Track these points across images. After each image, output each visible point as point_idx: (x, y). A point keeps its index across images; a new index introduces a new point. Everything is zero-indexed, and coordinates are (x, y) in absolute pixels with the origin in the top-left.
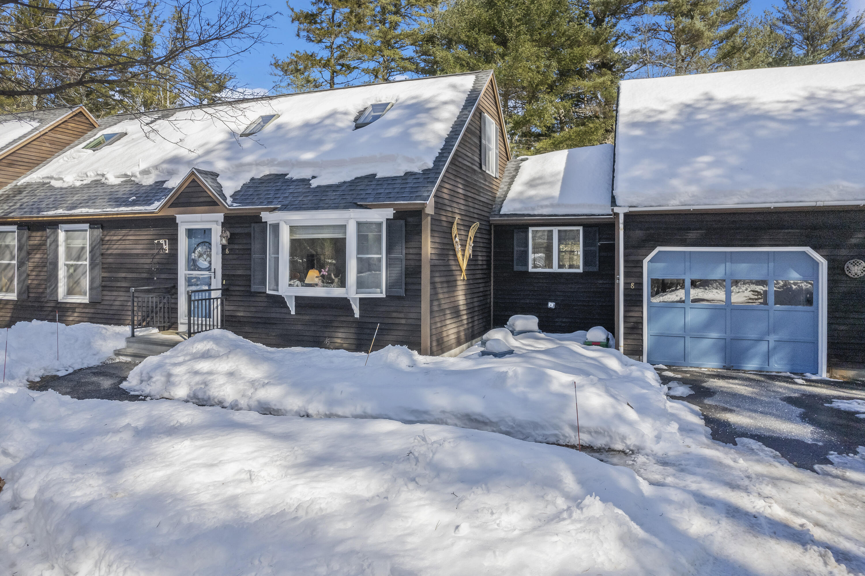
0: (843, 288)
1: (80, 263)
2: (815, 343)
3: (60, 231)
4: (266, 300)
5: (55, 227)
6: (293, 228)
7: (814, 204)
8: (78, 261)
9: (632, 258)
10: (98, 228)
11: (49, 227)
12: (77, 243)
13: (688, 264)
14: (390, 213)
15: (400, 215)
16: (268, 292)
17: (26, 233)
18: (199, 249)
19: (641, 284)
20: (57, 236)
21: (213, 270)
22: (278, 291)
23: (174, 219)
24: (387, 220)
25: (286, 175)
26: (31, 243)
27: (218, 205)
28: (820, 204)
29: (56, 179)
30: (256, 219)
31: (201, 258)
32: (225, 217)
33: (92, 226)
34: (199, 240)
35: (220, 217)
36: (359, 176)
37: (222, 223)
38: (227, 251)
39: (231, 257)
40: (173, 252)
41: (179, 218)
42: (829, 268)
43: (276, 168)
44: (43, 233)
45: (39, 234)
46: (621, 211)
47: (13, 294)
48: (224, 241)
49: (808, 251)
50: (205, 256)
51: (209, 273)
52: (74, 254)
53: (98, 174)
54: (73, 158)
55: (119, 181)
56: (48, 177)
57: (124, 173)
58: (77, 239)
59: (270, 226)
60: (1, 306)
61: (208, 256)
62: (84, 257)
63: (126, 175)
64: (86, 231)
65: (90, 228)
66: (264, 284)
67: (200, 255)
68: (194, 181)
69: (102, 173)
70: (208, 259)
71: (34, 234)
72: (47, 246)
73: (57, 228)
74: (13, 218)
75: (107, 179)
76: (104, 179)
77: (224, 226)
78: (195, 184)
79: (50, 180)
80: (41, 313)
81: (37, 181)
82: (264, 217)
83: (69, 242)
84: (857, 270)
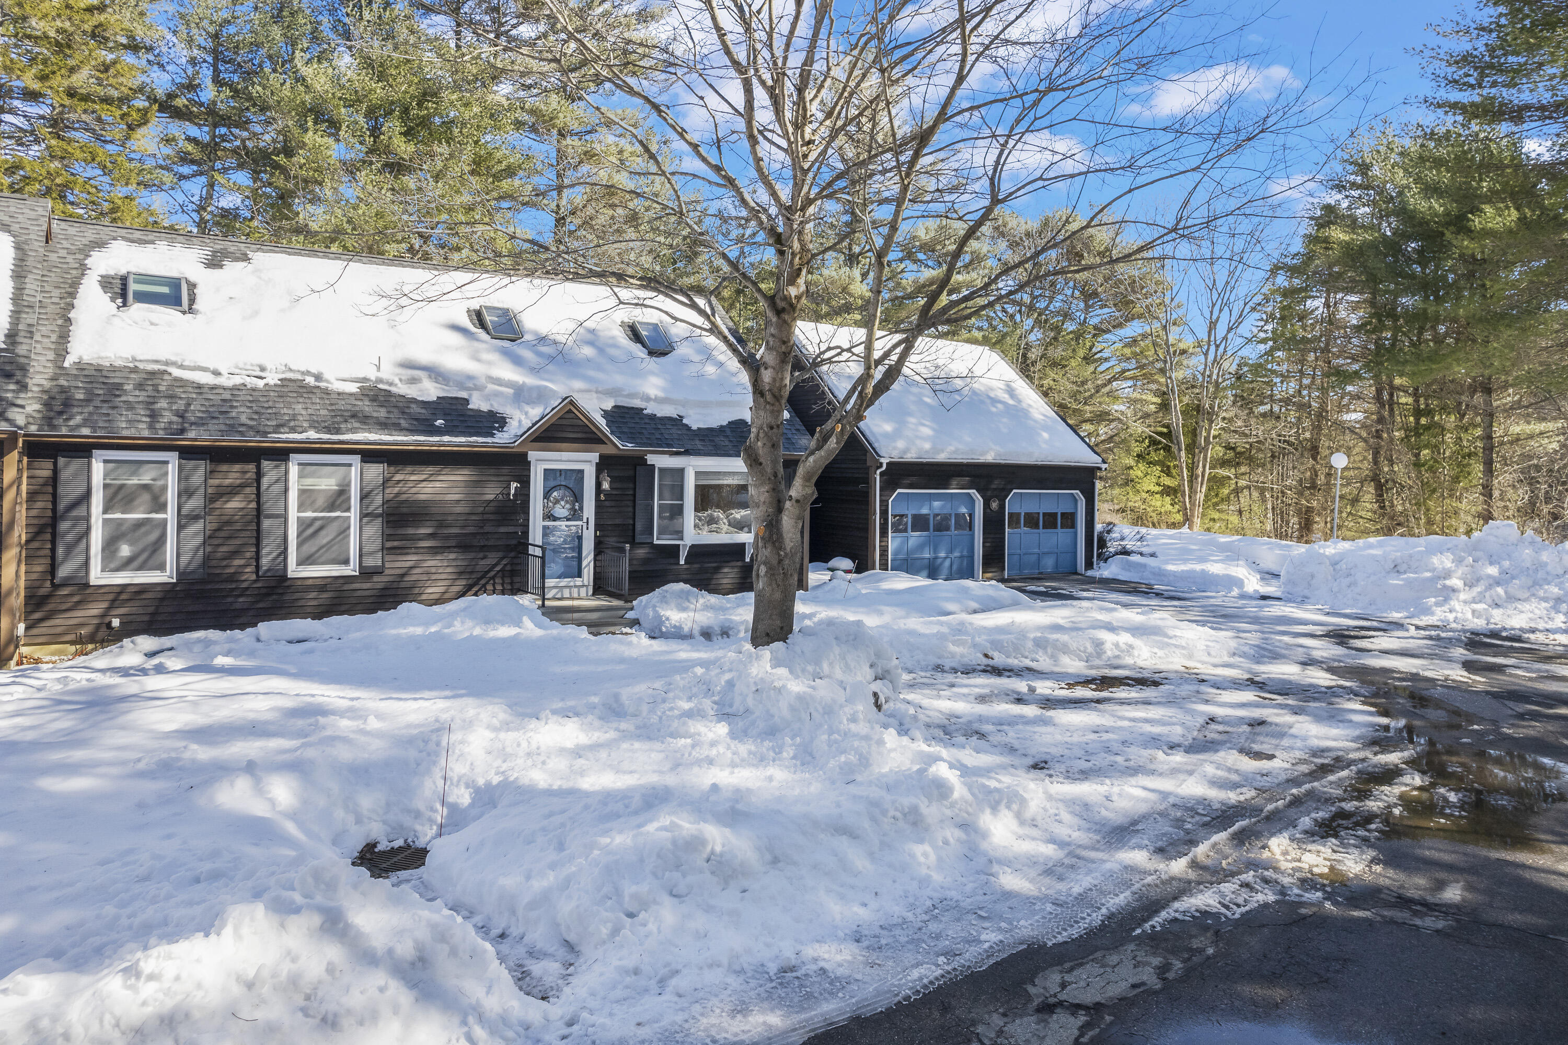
0: (989, 517)
1: (332, 515)
3: (291, 464)
4: (651, 552)
5: (284, 458)
6: (698, 474)
8: (330, 512)
9: (885, 496)
10: (382, 462)
11: (268, 458)
12: (327, 483)
13: (911, 503)
16: (656, 542)
17: (202, 466)
18: (555, 494)
19: (889, 518)
20: (287, 472)
21: (584, 520)
22: (679, 539)
23: (525, 455)
26: (214, 482)
27: (602, 442)
29: (181, 367)
30: (639, 461)
31: (558, 506)
32: (600, 456)
33: (366, 460)
34: (555, 484)
35: (594, 457)
36: (731, 420)
37: (597, 465)
39: (607, 503)
40: (520, 498)
41: (532, 455)
42: (984, 505)
43: (624, 399)
44: (252, 467)
45: (237, 467)
46: (885, 461)
47: (158, 573)
48: (606, 486)
49: (972, 492)
50: (563, 503)
51: (580, 523)
52: (321, 502)
53: (290, 370)
54: (152, 324)
55: (353, 388)
56: (157, 362)
57: (361, 375)
58: (329, 476)
59: (661, 470)
60: (123, 597)
61: (567, 502)
62: (345, 506)
63: (365, 380)
64: (350, 465)
65: (363, 461)
66: (652, 534)
67: (557, 502)
68: (570, 411)
69: (303, 369)
70: (568, 506)
71: (224, 467)
72: (258, 488)
73: (286, 460)
74: (196, 440)
75: (328, 381)
76: (310, 380)
77: (600, 468)
78: (571, 415)
79: (163, 368)
80: (241, 600)
81: (116, 364)
82: (651, 459)
83: (308, 481)
84: (994, 505)
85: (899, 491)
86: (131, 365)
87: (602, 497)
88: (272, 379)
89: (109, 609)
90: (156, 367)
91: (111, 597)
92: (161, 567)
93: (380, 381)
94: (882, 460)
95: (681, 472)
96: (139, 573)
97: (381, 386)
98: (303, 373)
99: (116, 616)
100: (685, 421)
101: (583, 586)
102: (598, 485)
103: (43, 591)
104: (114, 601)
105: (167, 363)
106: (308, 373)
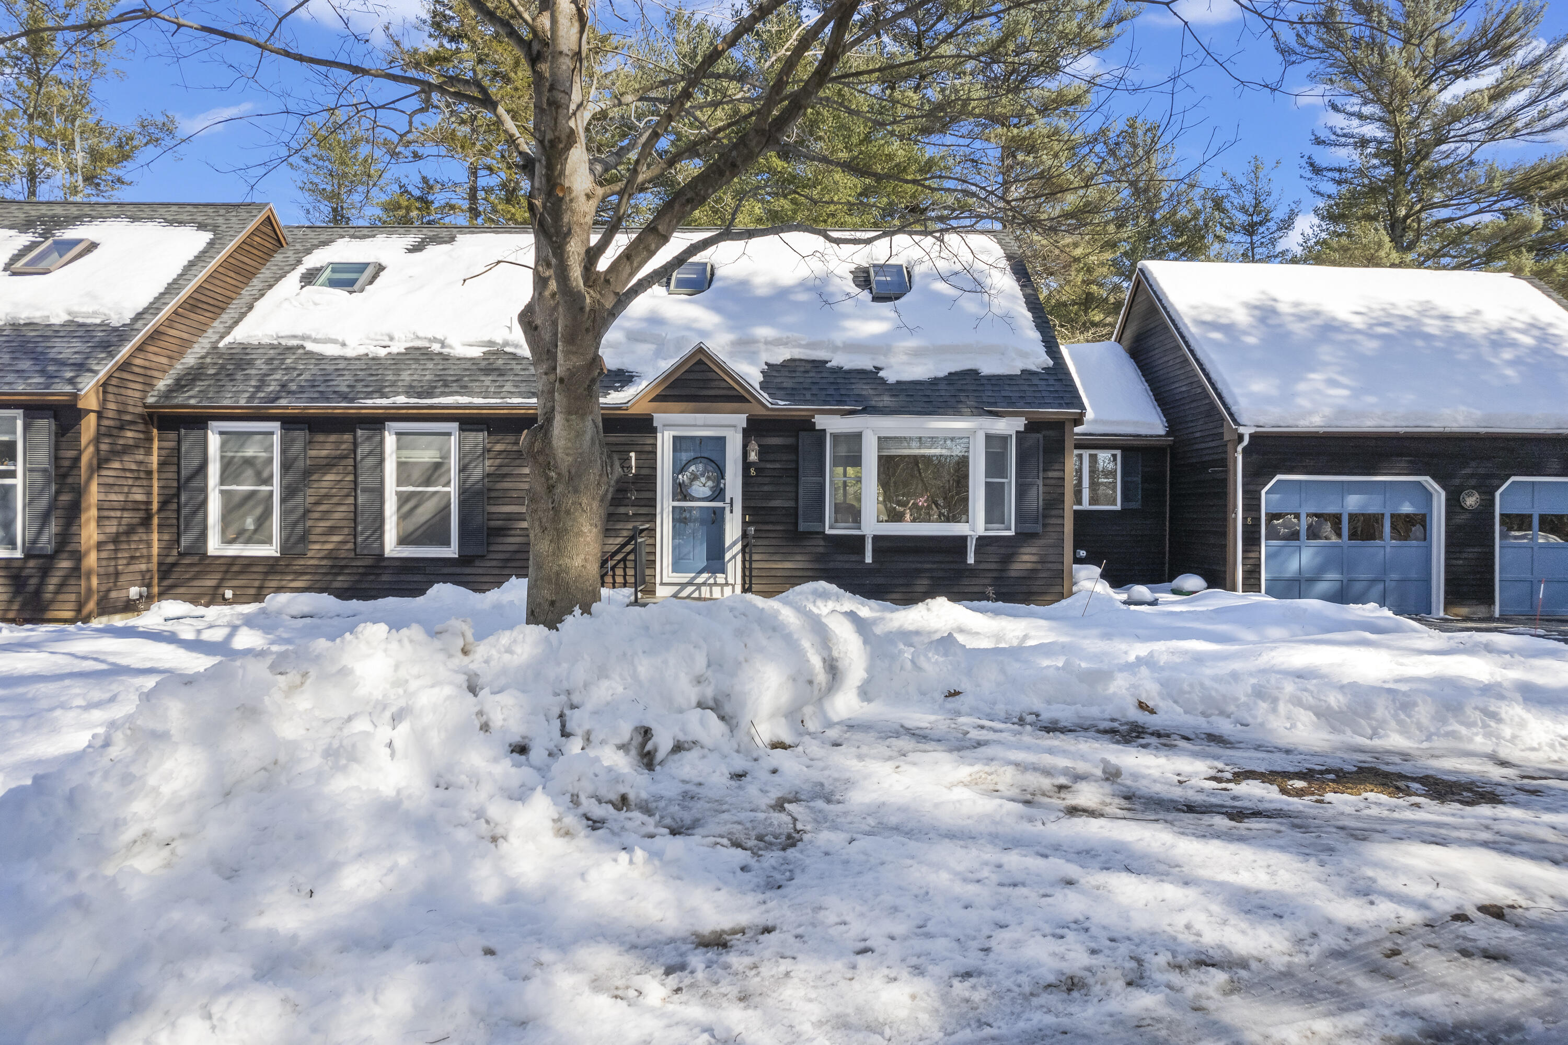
0: (1460, 519)
1: (431, 489)
2: (1427, 581)
3: (386, 433)
4: (822, 543)
5: (378, 426)
6: (884, 441)
7: (1441, 430)
8: (427, 486)
9: (1251, 487)
10: (482, 430)
11: (363, 426)
12: (425, 455)
13: (1303, 495)
14: (1019, 424)
15: (1033, 426)
16: (828, 531)
17: (300, 436)
18: (693, 468)
19: (1259, 519)
20: (382, 442)
21: (728, 500)
22: (859, 528)
23: (651, 420)
24: (1017, 432)
25: (827, 362)
26: (313, 453)
27: (748, 401)
28: (1448, 430)
29: (315, 341)
30: (806, 425)
31: (697, 483)
32: (749, 420)
33: (464, 427)
34: (692, 455)
35: (741, 420)
36: (953, 370)
37: (744, 429)
38: (753, 472)
39: (756, 480)
40: (644, 472)
41: (659, 419)
42: (1447, 500)
43: (802, 350)
44: (348, 437)
45: (333, 438)
46: (1246, 431)
47: (267, 547)
48: (753, 457)
49: (1427, 480)
50: (703, 480)
51: (720, 504)
52: (416, 474)
53: (418, 338)
54: (316, 304)
55: (477, 352)
56: (295, 337)
57: (486, 339)
58: (427, 448)
59: (835, 437)
60: (235, 568)
61: (709, 478)
62: (444, 480)
63: (491, 343)
64: (449, 434)
65: (461, 429)
66: (822, 519)
67: (694, 478)
68: (700, 362)
69: (430, 336)
70: (710, 483)
71: (320, 437)
72: (355, 459)
73: (382, 429)
74: (286, 408)
75: (450, 347)
76: (436, 347)
77: (747, 433)
78: (703, 367)
79: (300, 343)
80: (340, 578)
81: (263, 342)
82: (821, 422)
83: (405, 453)
84: (1471, 501)
85: (1279, 477)
86: (275, 342)
87: (752, 471)
88: (398, 347)
89: (222, 579)
90: (295, 342)
91: (223, 568)
92: (269, 541)
93: (506, 344)
94: (1241, 430)
95: (857, 437)
96: (250, 546)
97: (507, 349)
98: (430, 340)
99: (229, 588)
100: (881, 374)
101: (727, 584)
102: (745, 454)
103: (170, 560)
104: (226, 572)
105: (304, 338)
106: (435, 340)
